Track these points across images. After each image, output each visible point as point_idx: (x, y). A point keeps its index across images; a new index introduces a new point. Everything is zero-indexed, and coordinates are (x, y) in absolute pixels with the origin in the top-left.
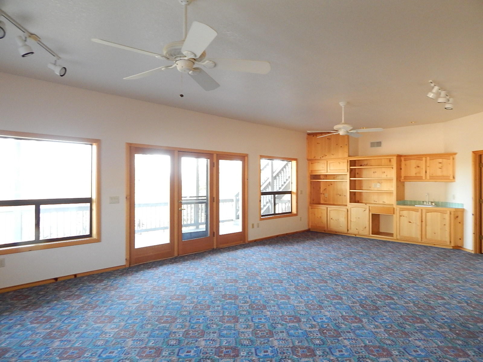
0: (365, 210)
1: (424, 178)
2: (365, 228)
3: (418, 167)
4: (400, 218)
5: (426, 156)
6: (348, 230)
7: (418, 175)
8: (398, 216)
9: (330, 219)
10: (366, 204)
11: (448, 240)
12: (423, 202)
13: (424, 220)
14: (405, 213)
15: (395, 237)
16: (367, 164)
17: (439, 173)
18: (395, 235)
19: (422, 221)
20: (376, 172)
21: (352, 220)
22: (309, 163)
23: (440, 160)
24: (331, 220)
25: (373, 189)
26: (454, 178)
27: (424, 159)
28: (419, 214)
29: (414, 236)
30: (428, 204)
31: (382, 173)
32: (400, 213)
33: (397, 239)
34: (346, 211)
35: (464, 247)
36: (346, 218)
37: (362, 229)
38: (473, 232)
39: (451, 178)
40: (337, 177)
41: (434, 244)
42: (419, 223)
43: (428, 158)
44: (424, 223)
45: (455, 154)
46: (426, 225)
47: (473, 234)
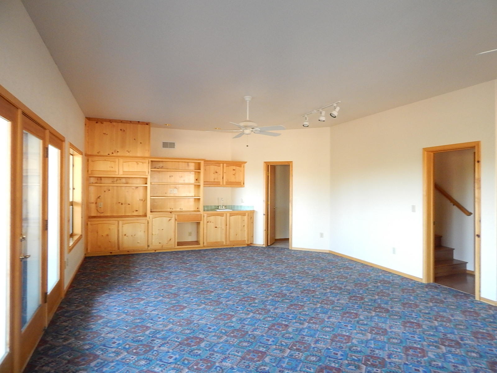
0: (170, 220)
1: (221, 184)
2: (170, 240)
3: (216, 172)
4: (207, 224)
5: (223, 162)
6: (148, 246)
7: (216, 180)
8: (205, 222)
9: (122, 235)
10: (171, 213)
11: (246, 239)
12: (218, 206)
13: (228, 224)
14: (212, 218)
15: (201, 245)
16: (163, 167)
17: (233, 179)
18: (201, 243)
19: (226, 225)
20: (172, 176)
21: (154, 233)
22: (88, 160)
23: (234, 167)
24: (125, 237)
25: (169, 195)
26: (244, 184)
27: (222, 165)
28: (224, 218)
29: (219, 240)
30: (222, 208)
31: (180, 177)
32: (207, 220)
33: (204, 246)
34: (147, 223)
35: (254, 243)
36: (146, 232)
37: (166, 242)
38: (265, 229)
39: (242, 184)
40: (117, 180)
41: (234, 245)
42: (224, 227)
43: (225, 165)
44: (228, 226)
45: (246, 162)
46: (230, 228)
47: (265, 231)
